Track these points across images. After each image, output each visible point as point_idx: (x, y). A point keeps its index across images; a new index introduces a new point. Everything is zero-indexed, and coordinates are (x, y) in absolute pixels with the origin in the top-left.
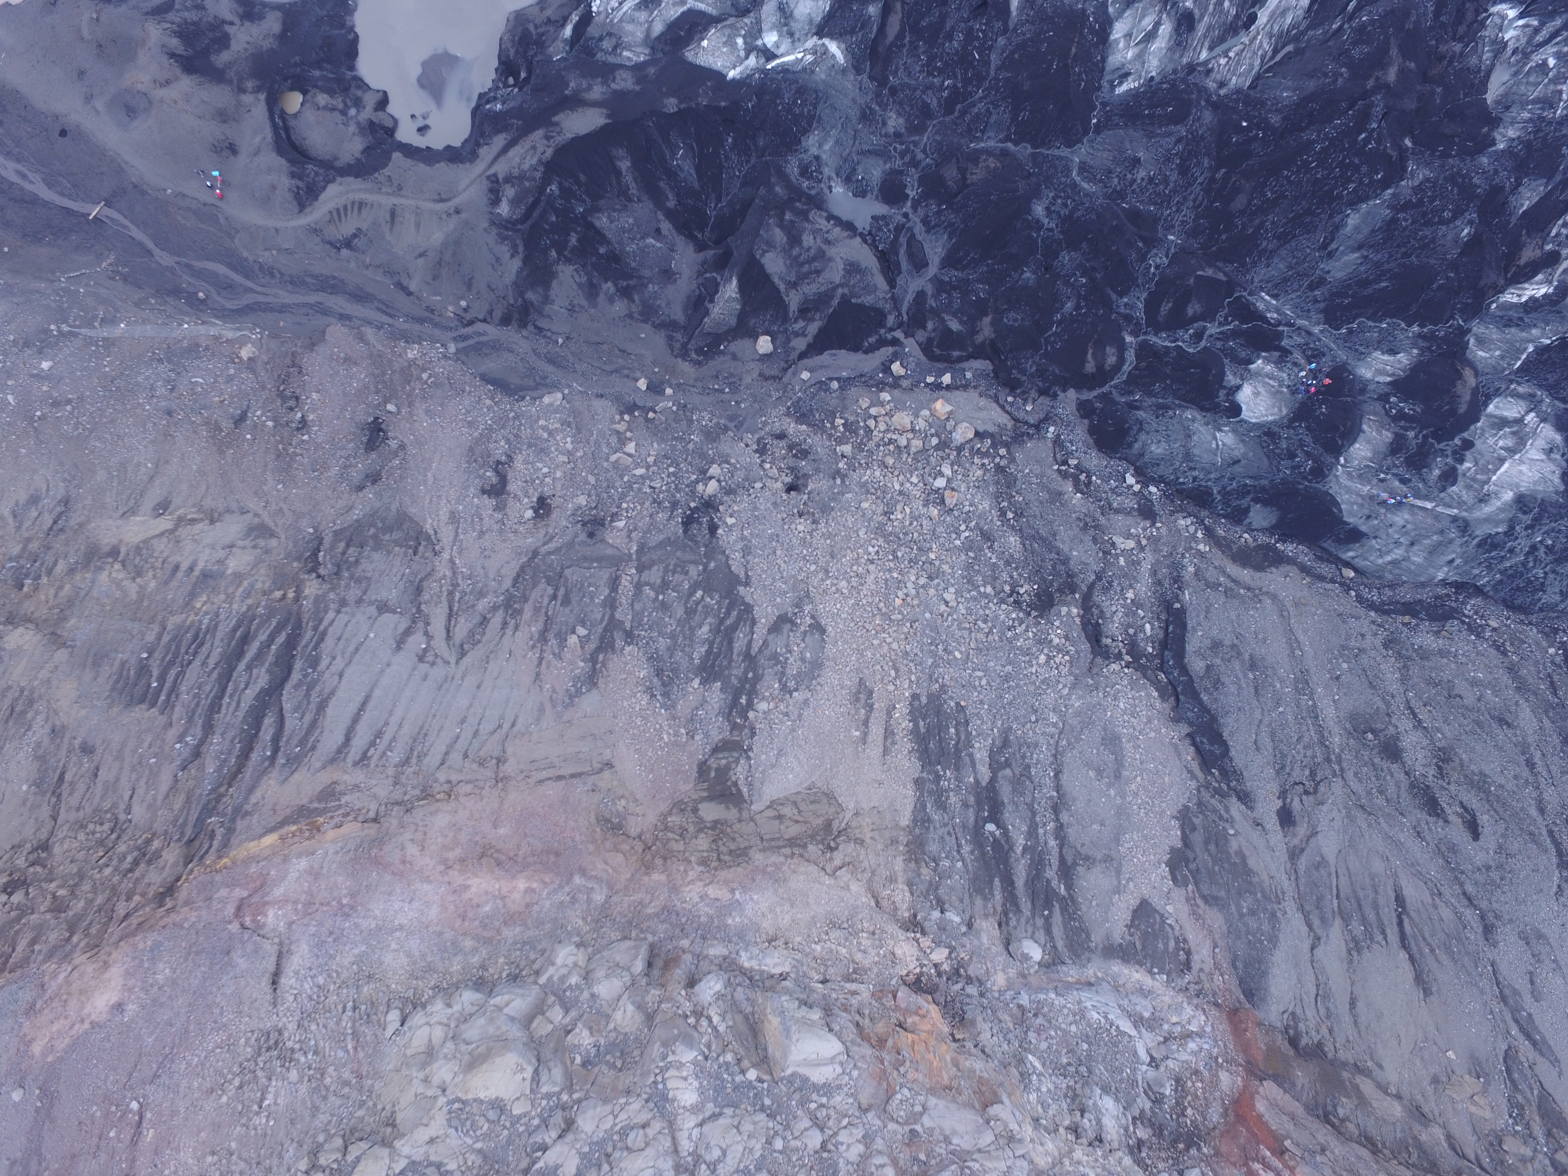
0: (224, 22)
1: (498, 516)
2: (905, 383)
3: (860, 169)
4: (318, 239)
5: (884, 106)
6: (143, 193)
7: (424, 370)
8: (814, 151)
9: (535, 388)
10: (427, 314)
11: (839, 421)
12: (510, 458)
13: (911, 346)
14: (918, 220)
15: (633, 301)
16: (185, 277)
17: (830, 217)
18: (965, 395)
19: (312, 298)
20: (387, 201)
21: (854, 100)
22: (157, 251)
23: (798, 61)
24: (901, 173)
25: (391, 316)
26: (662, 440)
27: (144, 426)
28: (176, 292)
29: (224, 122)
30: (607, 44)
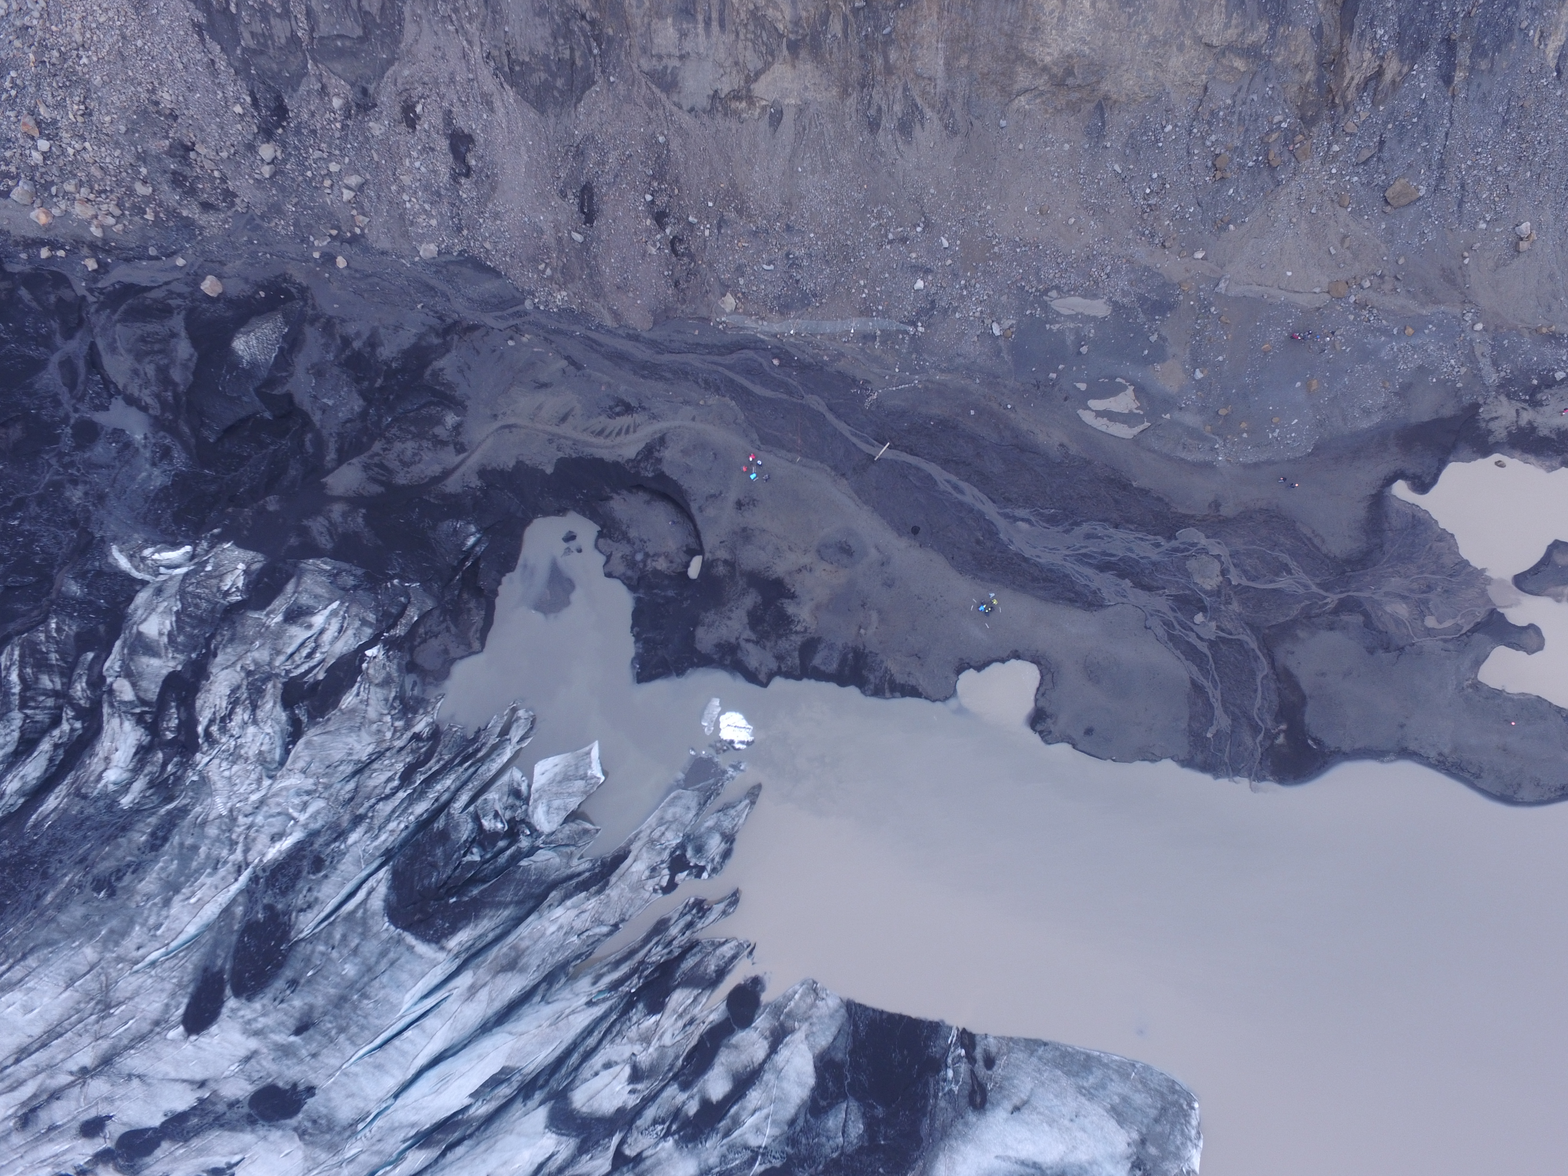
0: (757, 643)
1: (445, 104)
2: (85, 251)
3: (114, 454)
4: (655, 411)
5: (86, 510)
6: (835, 468)
7: (551, 279)
8: (156, 472)
9: (447, 263)
10: (552, 337)
11: (150, 216)
12: (455, 178)
13: (81, 287)
14: (66, 406)
15: (341, 336)
16: (795, 383)
17: (144, 409)
18: (23, 233)
19: (666, 358)
20: (565, 429)
21: (110, 513)
22: (822, 408)
23: (159, 551)
24: (75, 449)
25: (589, 338)
26: (323, 207)
27: (811, 214)
28: (803, 367)
29: (744, 530)
30: (350, 581)
